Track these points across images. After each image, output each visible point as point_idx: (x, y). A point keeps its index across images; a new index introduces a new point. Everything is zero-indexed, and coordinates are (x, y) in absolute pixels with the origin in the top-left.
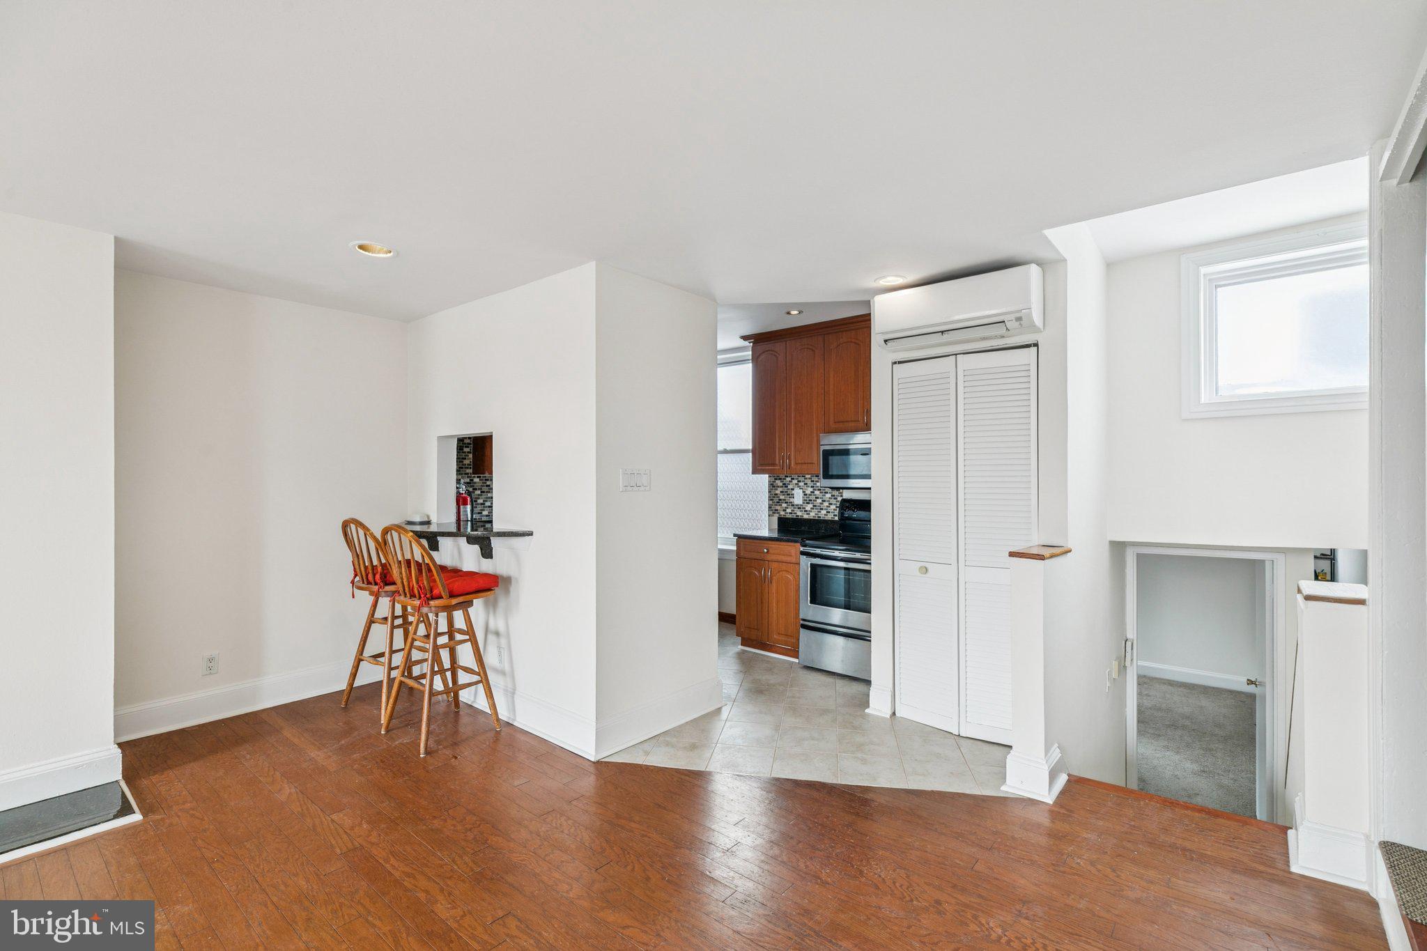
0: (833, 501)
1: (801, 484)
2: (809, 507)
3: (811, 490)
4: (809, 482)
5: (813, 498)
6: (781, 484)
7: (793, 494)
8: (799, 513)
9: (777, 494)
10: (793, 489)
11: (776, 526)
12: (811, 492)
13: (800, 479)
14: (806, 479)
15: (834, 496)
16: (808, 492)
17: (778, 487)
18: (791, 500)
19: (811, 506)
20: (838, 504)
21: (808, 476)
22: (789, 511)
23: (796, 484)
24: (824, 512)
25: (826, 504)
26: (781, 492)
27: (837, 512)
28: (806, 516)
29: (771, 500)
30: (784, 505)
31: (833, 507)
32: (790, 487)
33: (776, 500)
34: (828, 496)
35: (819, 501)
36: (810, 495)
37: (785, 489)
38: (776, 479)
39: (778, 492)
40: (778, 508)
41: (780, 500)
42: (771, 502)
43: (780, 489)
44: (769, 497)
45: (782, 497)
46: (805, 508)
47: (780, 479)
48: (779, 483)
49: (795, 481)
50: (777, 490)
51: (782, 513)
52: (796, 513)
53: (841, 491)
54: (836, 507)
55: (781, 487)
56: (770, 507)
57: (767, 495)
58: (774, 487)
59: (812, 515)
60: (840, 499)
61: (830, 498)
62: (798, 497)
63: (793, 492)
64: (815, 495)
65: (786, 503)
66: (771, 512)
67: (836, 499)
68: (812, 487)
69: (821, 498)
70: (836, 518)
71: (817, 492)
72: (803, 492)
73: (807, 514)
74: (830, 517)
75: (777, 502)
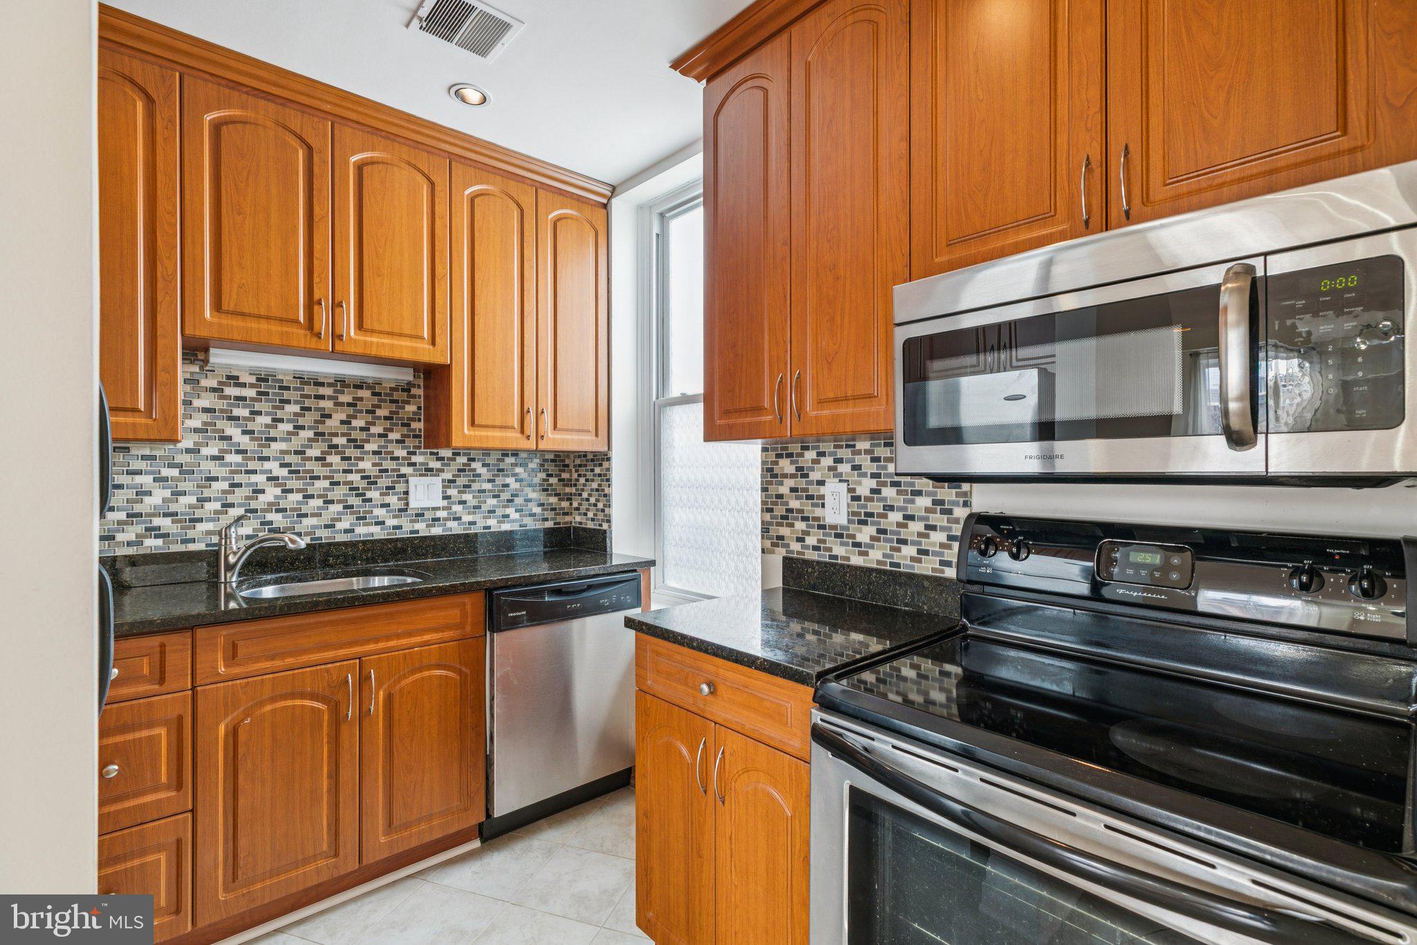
0: (938, 519)
1: (844, 468)
2: (864, 534)
3: (873, 483)
4: (865, 461)
5: (876, 507)
6: (791, 469)
7: (822, 497)
8: (839, 550)
9: (780, 496)
10: (821, 483)
11: (777, 582)
12: (873, 491)
13: (841, 453)
14: (859, 452)
15: (941, 502)
16: (863, 490)
17: (785, 476)
18: (818, 512)
19: (870, 531)
20: (957, 530)
21: (863, 445)
22: (811, 541)
23: (830, 469)
24: (909, 551)
25: (916, 527)
26: (793, 490)
27: (952, 554)
28: (856, 560)
29: (770, 510)
30: (800, 526)
31: (939, 537)
32: (815, 476)
33: (780, 510)
34: (924, 502)
35: (895, 517)
36: (868, 499)
37: (801, 483)
38: (779, 456)
39: (784, 490)
40: (785, 531)
41: (790, 511)
42: (768, 517)
43: (790, 483)
44: (763, 503)
45: (794, 504)
46: (853, 536)
47: (790, 455)
48: (786, 466)
49: (827, 461)
50: (781, 484)
51: (796, 546)
52: (830, 549)
53: (966, 487)
54: (951, 538)
55: (793, 476)
56: (765, 530)
57: (757, 497)
58: (776, 476)
59: (875, 558)
60: (961, 513)
61: (927, 510)
62: (836, 510)
63: (823, 490)
64: (885, 499)
65: (805, 519)
66: (768, 543)
67: (950, 512)
68: (874, 476)
69: (900, 509)
70: (951, 573)
71: (889, 492)
72: (850, 490)
73: (861, 554)
74: (927, 567)
75: (783, 517)
